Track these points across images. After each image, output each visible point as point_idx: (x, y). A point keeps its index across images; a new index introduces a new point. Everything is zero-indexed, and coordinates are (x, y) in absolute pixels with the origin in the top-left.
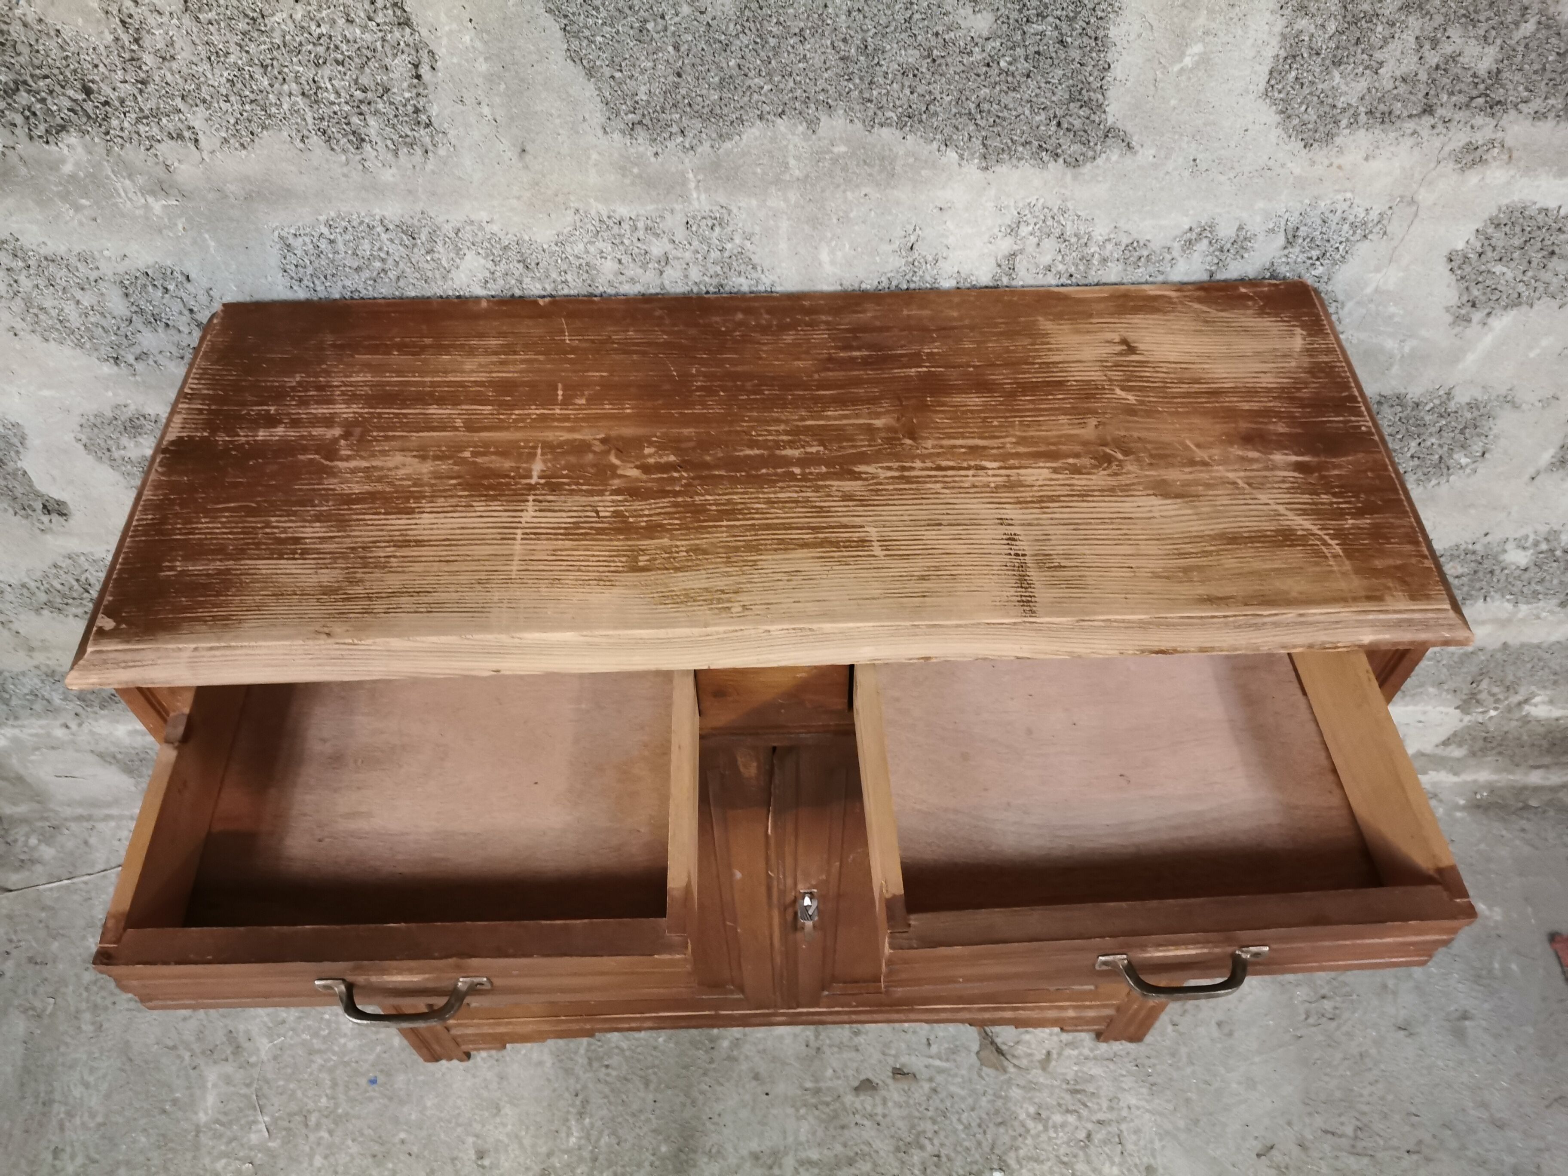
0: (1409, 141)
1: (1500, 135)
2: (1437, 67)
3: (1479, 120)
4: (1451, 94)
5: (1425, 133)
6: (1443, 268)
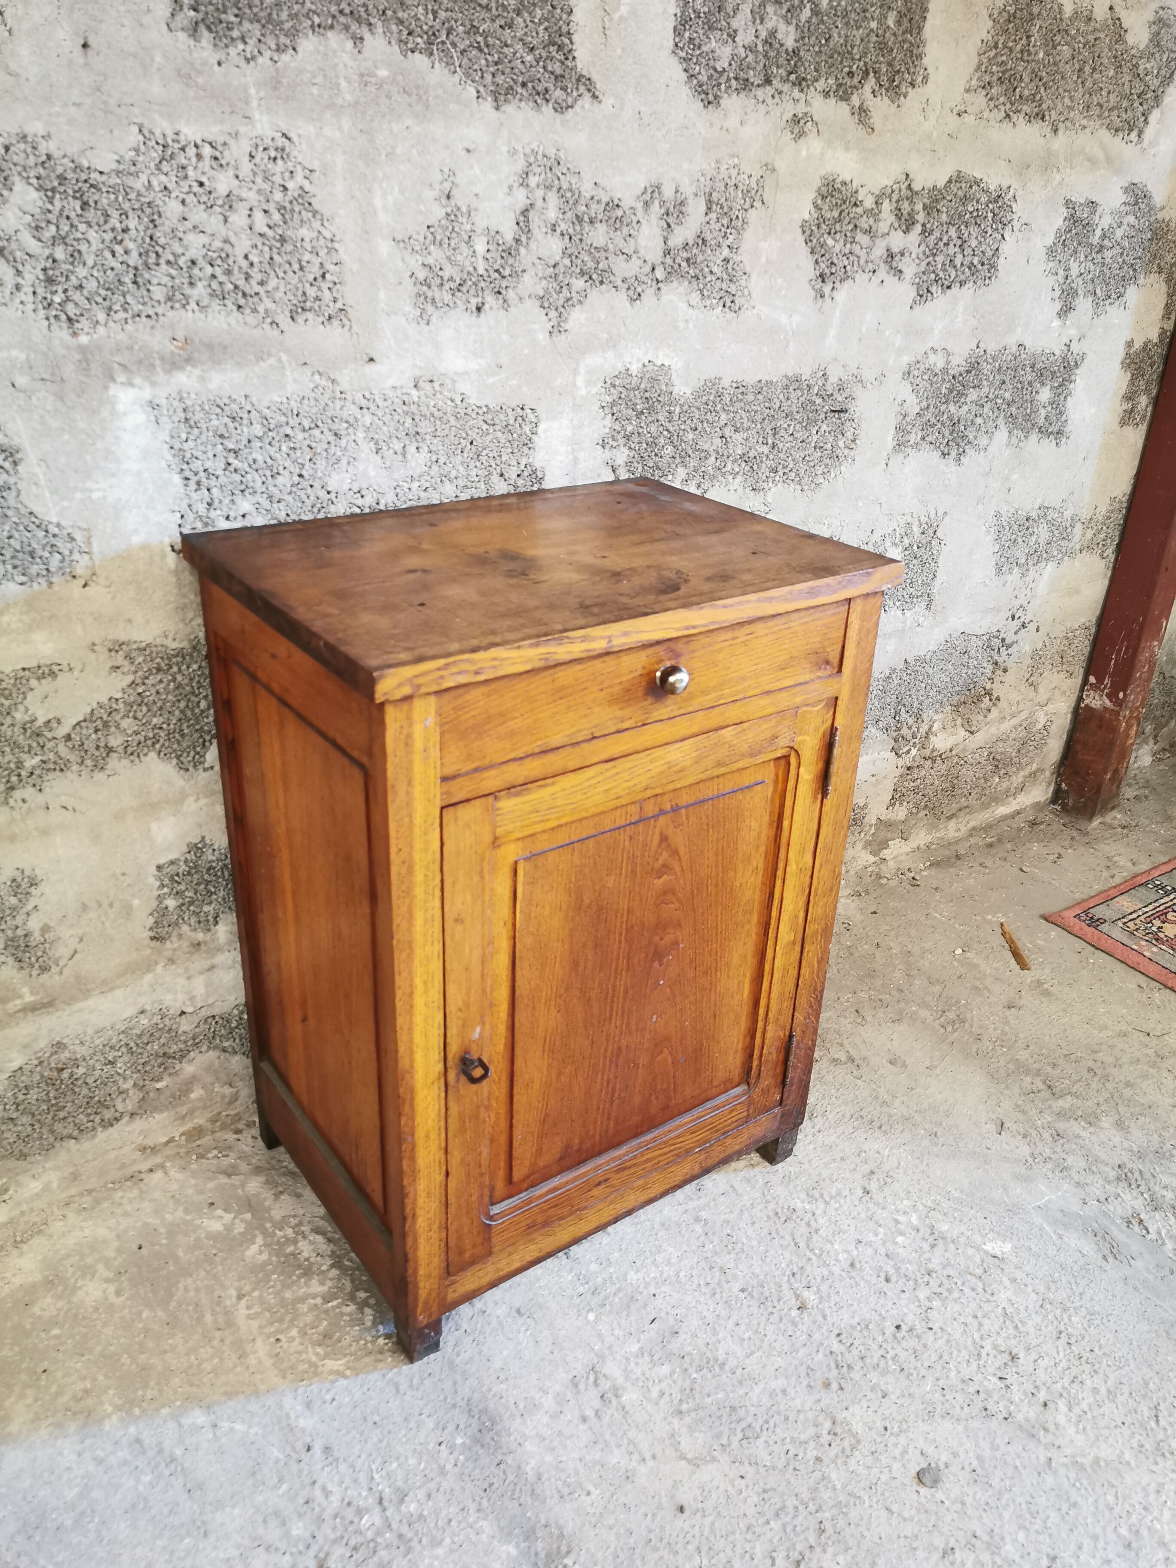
0: (762, 108)
1: (809, 109)
2: (766, 42)
3: (796, 93)
4: (778, 67)
5: (769, 100)
6: (801, 239)
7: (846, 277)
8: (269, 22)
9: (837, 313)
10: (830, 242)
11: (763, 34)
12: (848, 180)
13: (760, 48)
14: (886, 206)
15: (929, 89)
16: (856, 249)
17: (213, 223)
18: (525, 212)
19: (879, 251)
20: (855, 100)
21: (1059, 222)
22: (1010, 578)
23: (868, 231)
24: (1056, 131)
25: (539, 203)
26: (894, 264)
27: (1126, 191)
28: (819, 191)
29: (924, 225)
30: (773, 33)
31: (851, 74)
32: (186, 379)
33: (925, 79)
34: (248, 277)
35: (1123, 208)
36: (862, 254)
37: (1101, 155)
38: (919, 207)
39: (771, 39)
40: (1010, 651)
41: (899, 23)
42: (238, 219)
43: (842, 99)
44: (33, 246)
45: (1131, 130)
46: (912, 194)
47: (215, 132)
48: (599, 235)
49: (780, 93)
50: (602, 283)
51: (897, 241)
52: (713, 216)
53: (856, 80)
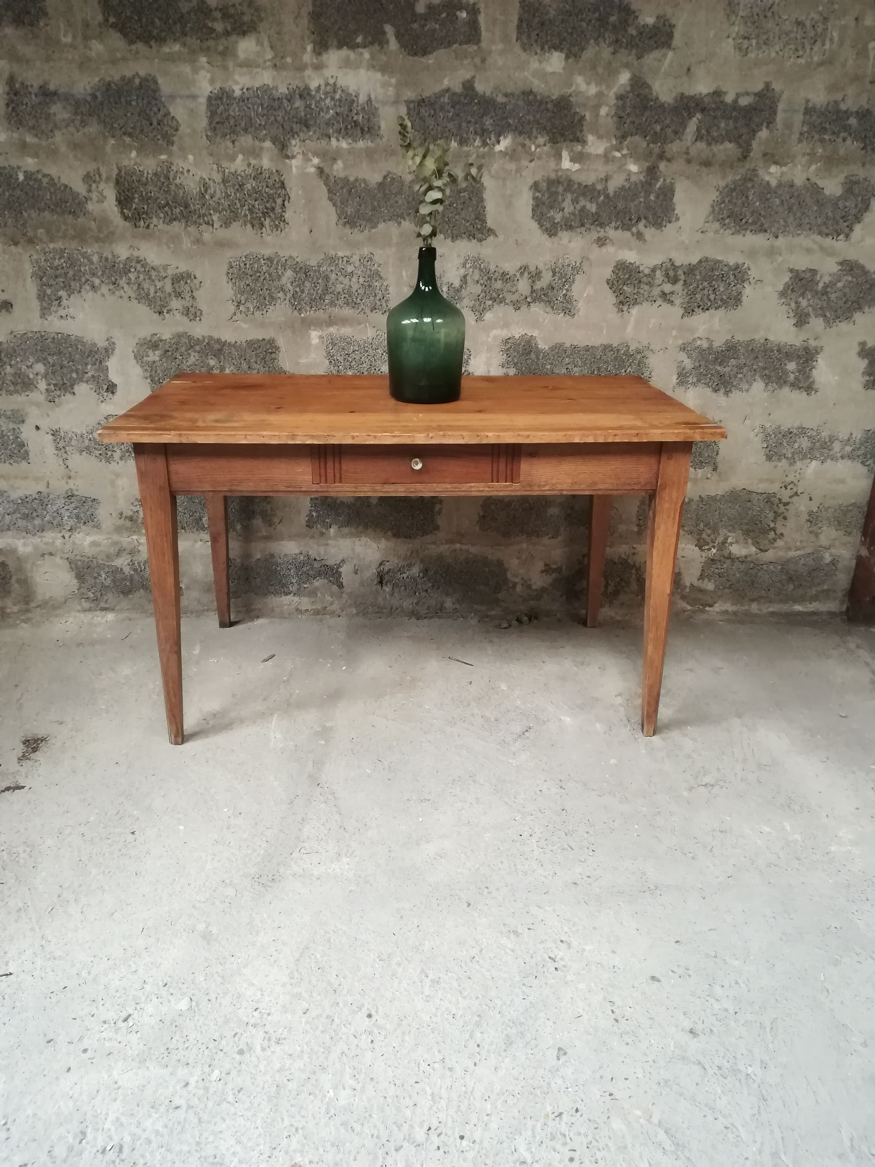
7: (636, 303)
8: (369, 220)
9: (632, 319)
10: (625, 288)
11: (578, 207)
12: (633, 262)
13: (577, 213)
14: (658, 273)
15: (681, 222)
16: (642, 291)
17: (346, 281)
18: (465, 277)
19: (656, 291)
20: (634, 230)
21: (787, 279)
22: (779, 464)
23: (649, 284)
24: (777, 237)
25: (471, 273)
26: (668, 298)
27: (841, 264)
28: (616, 267)
29: (685, 281)
30: (584, 208)
31: (630, 219)
32: (332, 330)
33: (678, 219)
34: (357, 298)
35: (840, 272)
36: (646, 293)
37: (815, 247)
38: (680, 272)
39: (583, 209)
40: (787, 507)
41: (657, 197)
42: (354, 279)
43: (626, 230)
44: (291, 288)
45: (838, 235)
46: (675, 268)
47: (348, 253)
48: (499, 285)
49: (590, 229)
50: (501, 302)
51: (668, 288)
52: (557, 278)
53: (633, 222)
